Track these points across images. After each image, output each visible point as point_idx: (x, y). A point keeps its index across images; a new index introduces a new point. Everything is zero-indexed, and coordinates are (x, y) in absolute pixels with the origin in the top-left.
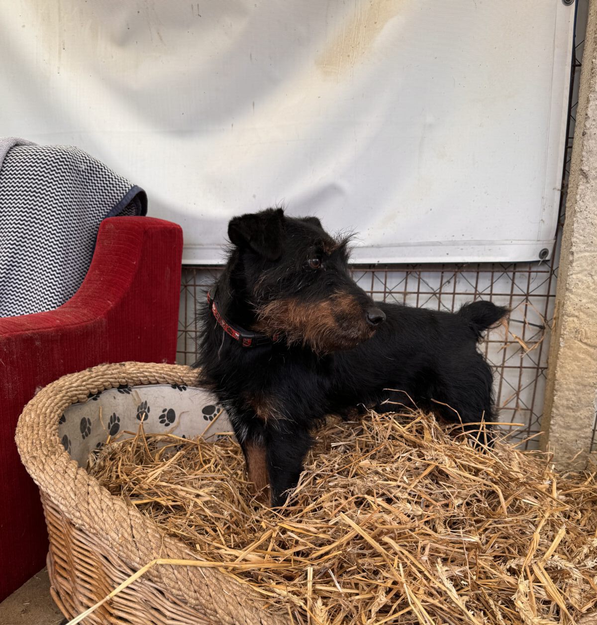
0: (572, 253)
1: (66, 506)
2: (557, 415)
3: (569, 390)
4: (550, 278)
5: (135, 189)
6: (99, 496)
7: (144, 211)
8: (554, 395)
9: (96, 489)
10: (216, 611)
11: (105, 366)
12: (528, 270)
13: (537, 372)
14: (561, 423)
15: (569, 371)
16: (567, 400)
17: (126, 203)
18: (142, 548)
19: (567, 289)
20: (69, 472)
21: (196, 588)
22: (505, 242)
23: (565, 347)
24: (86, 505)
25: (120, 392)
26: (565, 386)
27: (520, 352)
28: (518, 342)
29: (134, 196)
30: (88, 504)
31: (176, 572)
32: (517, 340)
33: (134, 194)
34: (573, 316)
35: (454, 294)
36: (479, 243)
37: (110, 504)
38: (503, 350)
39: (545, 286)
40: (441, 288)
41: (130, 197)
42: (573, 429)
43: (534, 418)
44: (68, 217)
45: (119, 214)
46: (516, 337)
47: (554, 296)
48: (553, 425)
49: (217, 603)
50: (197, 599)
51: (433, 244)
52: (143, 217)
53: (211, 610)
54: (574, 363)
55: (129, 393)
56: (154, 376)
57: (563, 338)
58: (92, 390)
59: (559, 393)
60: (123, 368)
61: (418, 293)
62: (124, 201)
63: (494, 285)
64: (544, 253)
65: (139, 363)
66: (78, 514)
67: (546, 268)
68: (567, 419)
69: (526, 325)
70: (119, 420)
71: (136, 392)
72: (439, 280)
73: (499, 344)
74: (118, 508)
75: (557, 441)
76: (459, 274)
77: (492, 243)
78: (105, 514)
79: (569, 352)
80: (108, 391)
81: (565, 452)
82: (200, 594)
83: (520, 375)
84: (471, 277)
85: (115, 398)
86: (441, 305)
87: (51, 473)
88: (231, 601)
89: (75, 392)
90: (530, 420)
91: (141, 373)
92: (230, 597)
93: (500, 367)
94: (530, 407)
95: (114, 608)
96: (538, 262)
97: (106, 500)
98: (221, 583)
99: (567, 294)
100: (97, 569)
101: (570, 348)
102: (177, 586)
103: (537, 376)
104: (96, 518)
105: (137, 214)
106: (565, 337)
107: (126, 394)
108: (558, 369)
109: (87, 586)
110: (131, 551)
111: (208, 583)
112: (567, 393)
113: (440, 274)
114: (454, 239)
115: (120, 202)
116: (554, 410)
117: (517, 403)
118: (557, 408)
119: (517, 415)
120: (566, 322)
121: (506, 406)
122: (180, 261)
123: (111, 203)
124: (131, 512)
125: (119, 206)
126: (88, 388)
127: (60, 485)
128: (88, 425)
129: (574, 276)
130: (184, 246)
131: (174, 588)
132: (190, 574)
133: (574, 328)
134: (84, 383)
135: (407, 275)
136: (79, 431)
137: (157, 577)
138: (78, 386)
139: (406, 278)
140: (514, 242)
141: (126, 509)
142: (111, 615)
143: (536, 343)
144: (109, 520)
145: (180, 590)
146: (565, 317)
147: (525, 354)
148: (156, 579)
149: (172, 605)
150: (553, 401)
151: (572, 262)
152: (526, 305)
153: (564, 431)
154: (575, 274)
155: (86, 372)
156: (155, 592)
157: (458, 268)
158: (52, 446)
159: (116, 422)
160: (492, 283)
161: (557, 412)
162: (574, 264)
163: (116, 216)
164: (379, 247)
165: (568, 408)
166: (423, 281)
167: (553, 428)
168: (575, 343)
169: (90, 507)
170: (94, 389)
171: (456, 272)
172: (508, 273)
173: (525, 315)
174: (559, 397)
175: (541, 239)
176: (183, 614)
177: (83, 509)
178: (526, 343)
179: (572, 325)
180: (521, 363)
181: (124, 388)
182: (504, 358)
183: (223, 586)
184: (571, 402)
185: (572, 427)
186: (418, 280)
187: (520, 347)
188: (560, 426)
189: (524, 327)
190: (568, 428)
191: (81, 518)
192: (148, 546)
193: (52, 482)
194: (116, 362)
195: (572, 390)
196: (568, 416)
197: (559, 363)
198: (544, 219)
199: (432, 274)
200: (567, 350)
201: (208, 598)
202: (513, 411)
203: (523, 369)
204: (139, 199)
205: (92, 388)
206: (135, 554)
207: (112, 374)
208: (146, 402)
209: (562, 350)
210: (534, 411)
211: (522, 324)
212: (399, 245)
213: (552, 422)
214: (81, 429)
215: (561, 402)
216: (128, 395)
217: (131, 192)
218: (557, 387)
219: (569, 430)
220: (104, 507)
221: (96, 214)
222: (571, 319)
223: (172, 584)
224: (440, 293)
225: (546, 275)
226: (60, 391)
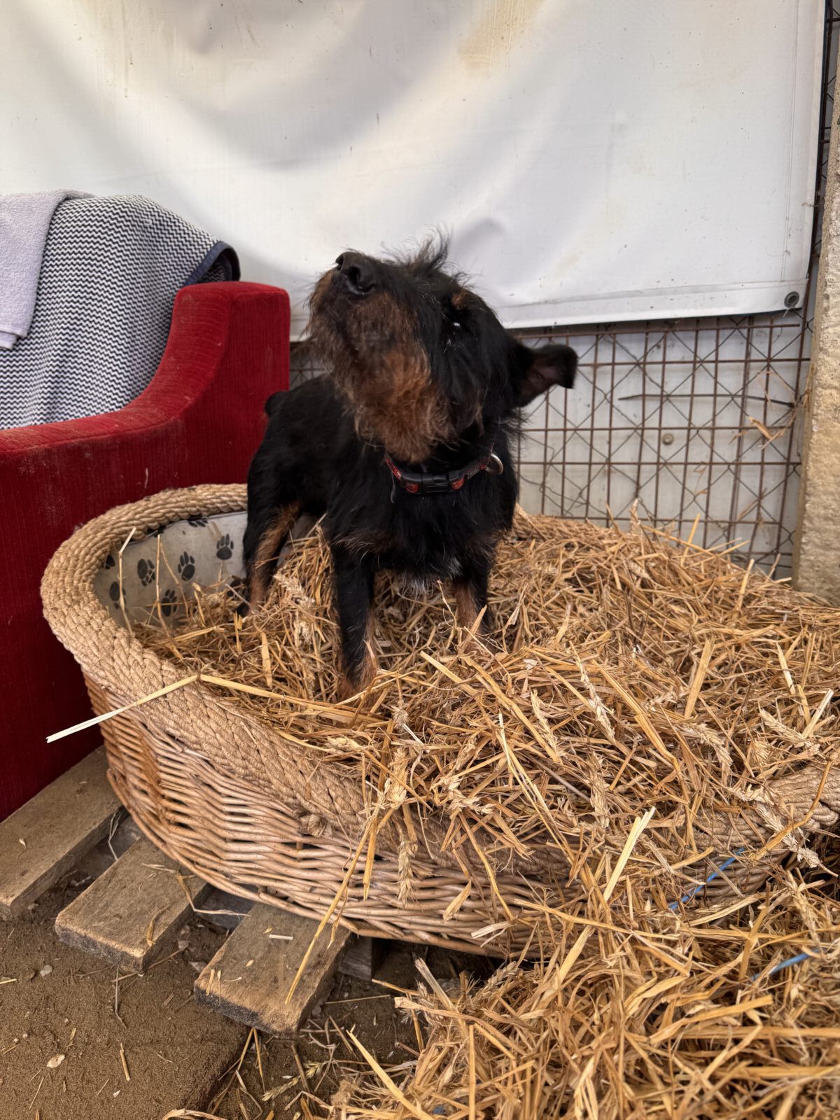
0: (827, 297)
1: (88, 664)
2: (811, 530)
3: (826, 493)
4: (802, 334)
5: (218, 247)
6: (127, 650)
7: (236, 274)
8: (806, 502)
9: (123, 642)
10: (269, 782)
11: (169, 493)
12: (768, 324)
13: (787, 470)
14: (816, 540)
15: (825, 466)
16: (825, 508)
17: (208, 265)
18: (176, 709)
19: (821, 349)
20: (92, 623)
21: (244, 754)
22: (733, 286)
23: (819, 432)
24: (111, 662)
25: (192, 525)
26: (821, 489)
27: (761, 441)
28: (756, 428)
29: (217, 255)
30: (113, 660)
31: (218, 735)
32: (755, 425)
33: (217, 253)
34: (830, 387)
35: (664, 363)
36: (696, 290)
37: (139, 659)
38: (736, 440)
39: (796, 345)
40: (645, 356)
41: (213, 257)
42: (834, 549)
43: (784, 535)
44: (132, 289)
45: (204, 280)
46: (754, 421)
47: (809, 360)
48: (805, 543)
49: (270, 771)
50: (246, 768)
51: (631, 294)
52: (235, 282)
53: (264, 779)
54: (833, 455)
55: (203, 526)
56: (236, 501)
57: (817, 420)
58: (150, 525)
59: (812, 499)
60: (193, 493)
61: (613, 364)
62: (205, 263)
63: (720, 349)
64: (792, 298)
65: (215, 486)
66: (102, 673)
67: (797, 320)
68: (826, 535)
69: (769, 403)
70: (193, 561)
71: (214, 525)
72: (643, 345)
73: (730, 431)
74: (147, 662)
75: (812, 566)
76: (670, 335)
77: (713, 288)
78: (132, 671)
79: (826, 440)
80: (176, 524)
81: (824, 582)
82: (249, 761)
83: (762, 474)
84: (688, 337)
85: (184, 533)
86: (647, 379)
87: (73, 627)
88: (288, 768)
89: (124, 528)
90: (779, 538)
91: (217, 498)
92: (288, 763)
93: (733, 464)
94: (778, 519)
95: (164, 788)
96: (783, 311)
97: (134, 654)
98: (277, 748)
99: (821, 356)
100: (140, 740)
101: (827, 433)
102: (220, 753)
103: (787, 476)
104: (122, 677)
105: (227, 279)
106: (819, 417)
107: (199, 527)
108: (811, 464)
109: (135, 763)
110: (163, 713)
111: (259, 747)
112: (824, 498)
113: (644, 335)
114: (660, 286)
115: (201, 265)
116: (806, 523)
117: (759, 514)
118: (811, 521)
119: (759, 531)
120: (819, 397)
121: (744, 520)
122: (287, 336)
123: (190, 267)
124: (164, 667)
125: (200, 270)
126: (144, 523)
127: (82, 640)
128: (149, 568)
129: (830, 330)
130: (292, 318)
131: (216, 755)
132: (236, 737)
133: (833, 405)
134: (138, 516)
135: (598, 340)
136: (136, 576)
137: (196, 743)
138: (129, 520)
139: (596, 345)
140: (746, 285)
141: (158, 664)
142: (163, 797)
143: (782, 428)
144: (136, 677)
145: (224, 757)
146: (819, 389)
147: (768, 443)
148: (195, 746)
149: (223, 778)
150: (805, 510)
151: (826, 310)
152: (768, 375)
153: (822, 551)
154: (832, 326)
155: (142, 503)
156: (203, 763)
157: (669, 326)
158: (78, 594)
159: (190, 563)
160: (718, 346)
161: (811, 526)
162: (830, 313)
163: (199, 282)
164: (555, 302)
165: (826, 519)
166: (622, 347)
167: (806, 548)
168: (835, 426)
169: (115, 665)
170: (152, 522)
171: (667, 332)
172: (742, 330)
173: (767, 389)
174: (813, 503)
175: (786, 278)
176: (238, 789)
177: (107, 667)
178: (768, 428)
179: (829, 401)
180: (763, 458)
181: (196, 519)
182: (738, 451)
183: (279, 751)
184: (831, 511)
185: (833, 546)
186: (611, 347)
187: (759, 435)
188: (817, 546)
189: (766, 406)
190: (828, 547)
191: (105, 678)
192: (183, 706)
193: (73, 637)
194: (183, 486)
195: (832, 494)
196: (826, 531)
197: (812, 457)
198: (789, 249)
199: (635, 336)
200: (822, 436)
201: (259, 765)
202: (753, 525)
203: (766, 467)
204: (226, 260)
205: (149, 522)
206: (168, 718)
207: (177, 502)
208: (228, 536)
209: (815, 437)
210: (785, 524)
211: (763, 402)
212: (583, 299)
213: (803, 540)
214: (139, 573)
215: (816, 512)
216: (202, 528)
217: (214, 251)
218: (809, 489)
219: (828, 550)
220: (131, 663)
221: (172, 281)
222: (828, 392)
223: (214, 751)
224: (645, 363)
225: (798, 330)
226: (103, 528)
